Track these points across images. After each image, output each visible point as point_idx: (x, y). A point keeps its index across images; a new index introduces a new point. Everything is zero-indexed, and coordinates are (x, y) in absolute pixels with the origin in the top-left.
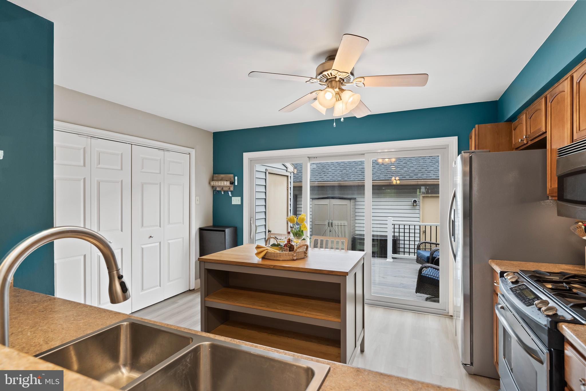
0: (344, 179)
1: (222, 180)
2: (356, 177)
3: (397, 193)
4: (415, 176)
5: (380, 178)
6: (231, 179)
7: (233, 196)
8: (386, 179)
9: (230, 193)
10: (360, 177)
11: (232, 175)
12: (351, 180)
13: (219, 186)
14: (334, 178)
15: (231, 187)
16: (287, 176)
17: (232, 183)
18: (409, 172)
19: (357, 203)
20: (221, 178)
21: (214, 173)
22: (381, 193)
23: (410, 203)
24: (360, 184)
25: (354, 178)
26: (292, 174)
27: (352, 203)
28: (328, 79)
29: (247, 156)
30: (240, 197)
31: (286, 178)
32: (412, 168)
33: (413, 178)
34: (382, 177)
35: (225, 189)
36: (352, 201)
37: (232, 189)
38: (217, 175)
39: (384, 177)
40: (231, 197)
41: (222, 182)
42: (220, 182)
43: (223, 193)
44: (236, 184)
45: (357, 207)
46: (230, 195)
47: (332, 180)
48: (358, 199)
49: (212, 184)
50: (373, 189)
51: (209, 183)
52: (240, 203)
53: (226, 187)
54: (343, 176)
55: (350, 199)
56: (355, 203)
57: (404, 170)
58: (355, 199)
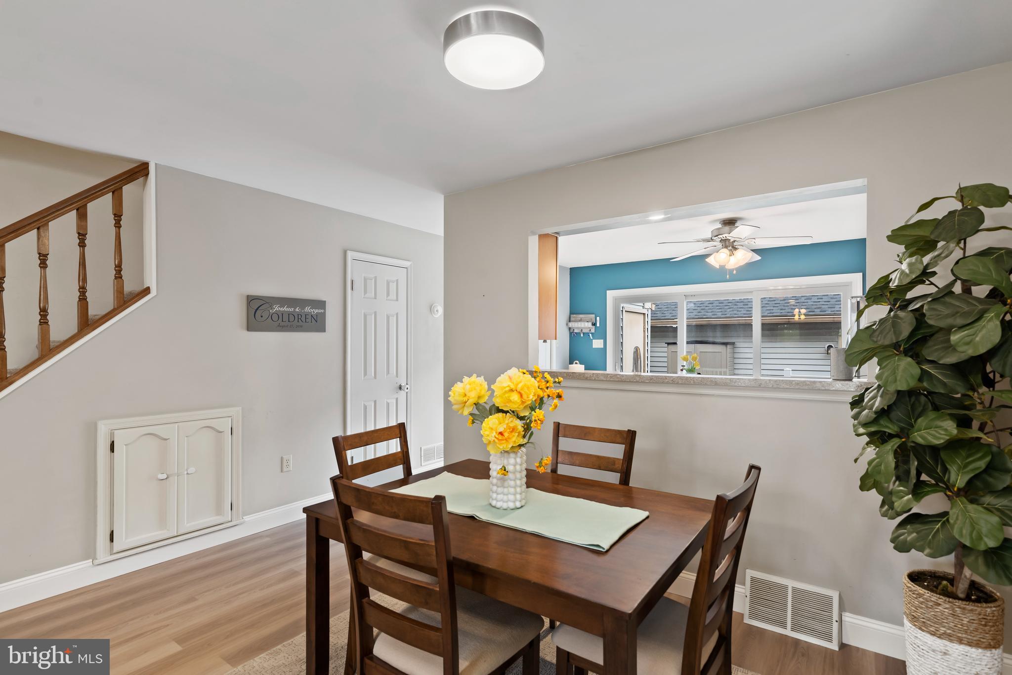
0: (716, 315)
1: (581, 320)
2: (735, 312)
3: (801, 335)
4: (830, 310)
5: (773, 313)
6: (592, 319)
7: (594, 338)
8: (782, 314)
9: (590, 335)
10: (742, 312)
11: (594, 316)
12: (728, 316)
13: (578, 328)
14: (699, 314)
15: (592, 328)
16: (644, 314)
17: (594, 324)
18: (820, 303)
19: (737, 350)
20: (580, 319)
21: (571, 313)
22: (777, 336)
23: (823, 350)
24: (741, 321)
25: (732, 313)
26: (650, 310)
27: (728, 350)
28: (722, 240)
29: (611, 295)
30: (603, 340)
31: (642, 316)
32: (825, 297)
33: (827, 313)
34: (777, 311)
35: (584, 331)
36: (729, 346)
37: (593, 331)
38: (574, 315)
39: (779, 311)
40: (592, 340)
41: (583, 323)
42: (579, 323)
43: (582, 335)
44: (598, 325)
45: (736, 356)
46: (592, 338)
47: (697, 317)
48: (738, 345)
49: (570, 325)
50: (763, 329)
51: (567, 324)
52: (602, 346)
53: (586, 328)
54: (714, 310)
55: (725, 344)
56: (734, 350)
57: (813, 300)
58: (733, 344)
